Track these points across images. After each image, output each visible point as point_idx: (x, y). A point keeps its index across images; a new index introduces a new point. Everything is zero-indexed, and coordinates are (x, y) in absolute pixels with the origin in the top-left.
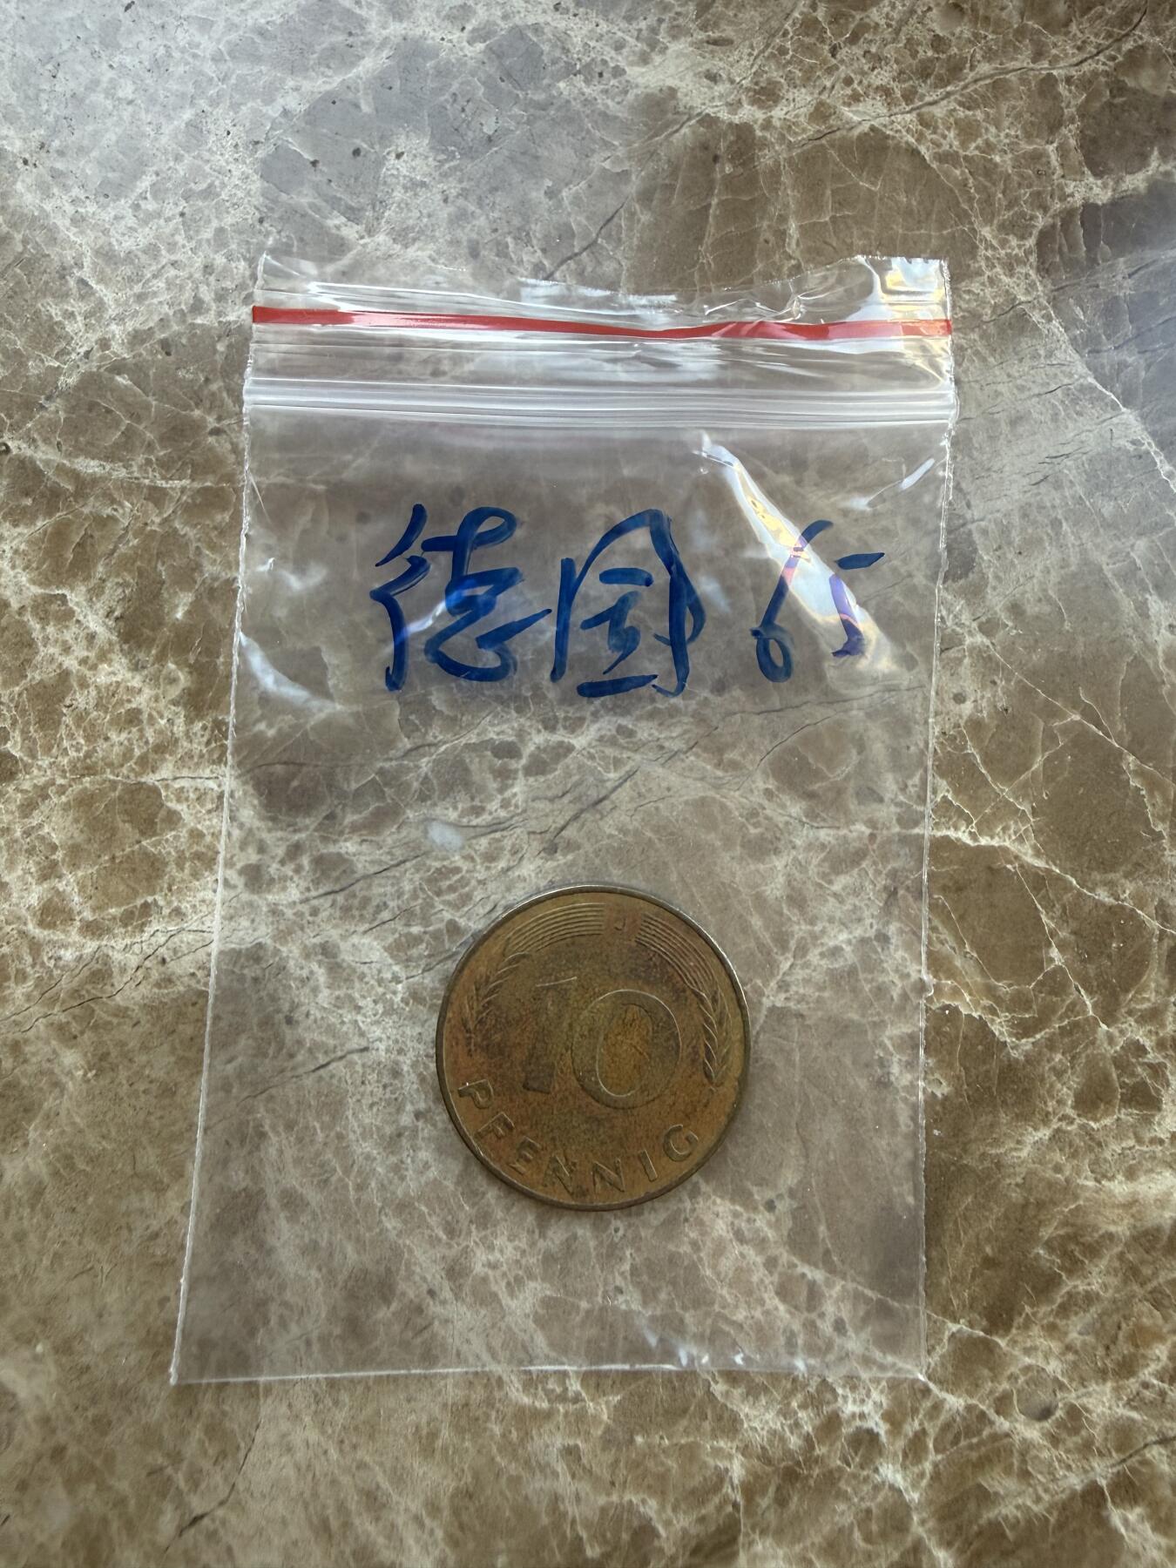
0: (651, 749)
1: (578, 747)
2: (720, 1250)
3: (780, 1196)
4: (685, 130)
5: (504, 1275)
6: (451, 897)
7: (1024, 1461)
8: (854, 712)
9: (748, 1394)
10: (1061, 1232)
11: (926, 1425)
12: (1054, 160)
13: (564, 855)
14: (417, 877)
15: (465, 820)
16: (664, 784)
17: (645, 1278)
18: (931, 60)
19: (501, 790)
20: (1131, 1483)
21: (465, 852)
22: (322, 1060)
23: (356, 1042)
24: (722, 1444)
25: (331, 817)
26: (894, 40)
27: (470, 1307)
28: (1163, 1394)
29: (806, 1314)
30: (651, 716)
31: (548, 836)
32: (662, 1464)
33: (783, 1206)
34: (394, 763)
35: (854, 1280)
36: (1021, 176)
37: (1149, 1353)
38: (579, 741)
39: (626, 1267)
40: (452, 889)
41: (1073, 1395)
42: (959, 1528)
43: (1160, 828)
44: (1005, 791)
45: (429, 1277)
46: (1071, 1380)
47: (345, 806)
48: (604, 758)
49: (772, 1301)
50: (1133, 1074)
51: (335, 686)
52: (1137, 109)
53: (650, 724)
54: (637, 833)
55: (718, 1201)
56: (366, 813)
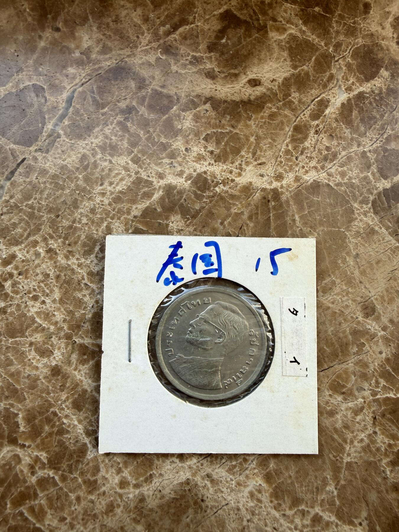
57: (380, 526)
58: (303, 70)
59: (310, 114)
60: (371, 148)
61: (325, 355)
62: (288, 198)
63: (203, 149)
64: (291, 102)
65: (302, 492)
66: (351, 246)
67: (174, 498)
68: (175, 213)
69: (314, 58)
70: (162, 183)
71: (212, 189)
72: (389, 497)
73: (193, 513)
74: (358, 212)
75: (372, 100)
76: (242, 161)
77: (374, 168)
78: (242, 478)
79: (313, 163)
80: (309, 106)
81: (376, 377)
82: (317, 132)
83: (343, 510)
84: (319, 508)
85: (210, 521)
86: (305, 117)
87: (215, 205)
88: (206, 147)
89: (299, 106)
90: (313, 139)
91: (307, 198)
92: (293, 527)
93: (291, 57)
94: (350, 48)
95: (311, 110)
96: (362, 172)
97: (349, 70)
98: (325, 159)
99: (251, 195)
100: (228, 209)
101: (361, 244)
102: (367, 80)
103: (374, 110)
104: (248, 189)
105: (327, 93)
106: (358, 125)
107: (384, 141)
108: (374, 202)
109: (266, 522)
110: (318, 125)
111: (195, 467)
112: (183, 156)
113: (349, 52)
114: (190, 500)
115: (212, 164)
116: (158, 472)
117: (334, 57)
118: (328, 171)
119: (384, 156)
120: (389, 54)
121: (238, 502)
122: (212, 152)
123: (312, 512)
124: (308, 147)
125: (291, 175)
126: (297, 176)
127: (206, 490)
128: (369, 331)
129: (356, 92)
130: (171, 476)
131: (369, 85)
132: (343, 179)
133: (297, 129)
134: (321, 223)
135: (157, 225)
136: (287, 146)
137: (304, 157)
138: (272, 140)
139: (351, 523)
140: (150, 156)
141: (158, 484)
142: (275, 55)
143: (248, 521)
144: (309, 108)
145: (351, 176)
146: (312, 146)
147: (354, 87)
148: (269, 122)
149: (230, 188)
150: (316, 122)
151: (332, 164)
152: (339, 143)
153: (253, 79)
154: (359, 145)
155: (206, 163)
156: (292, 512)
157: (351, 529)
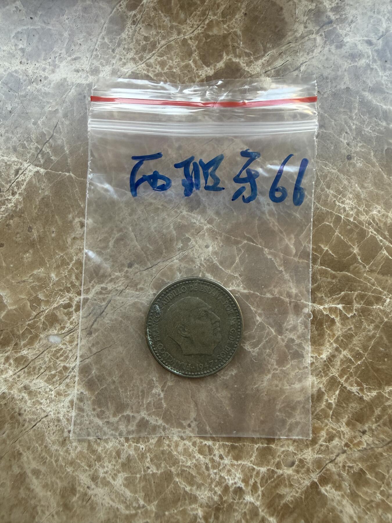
0: (114, 291)
1: (90, 298)
2: (177, 445)
3: (192, 422)
4: (72, 91)
5: (110, 474)
6: (62, 358)
7: (290, 482)
8: (175, 261)
9: (198, 488)
10: (283, 405)
11: (256, 480)
12: (193, 65)
13: (95, 334)
14: (49, 356)
15: (60, 332)
16: (121, 302)
17: (155, 461)
18: (145, 45)
19: (69, 319)
20: (325, 478)
21: (63, 343)
22: (34, 424)
23: (43, 415)
24: (193, 506)
25: (16, 344)
26: (132, 42)
27: (102, 488)
28: (327, 446)
29: (209, 457)
30: (111, 281)
31: (88, 329)
32: (176, 519)
33: (193, 425)
34: (32, 321)
35: (222, 441)
36: (183, 73)
37: (320, 435)
38: (90, 296)
39: (149, 459)
40: (61, 356)
41: (300, 456)
42: (275, 509)
43: (281, 268)
44: (229, 271)
45: (86, 483)
46: (298, 451)
47: (20, 339)
48: (100, 299)
49: (198, 456)
50: (293, 349)
51: (7, 302)
52: (215, 41)
53: (111, 284)
54: (116, 320)
55: (173, 429)
56: (27, 340)
57: (210, 427)
60: (192, 36)
61: (149, 254)
63: (13, 48)
65: (126, 397)
72: (219, 395)
73: (10, 428)
76: (55, 57)
77: (196, 56)
78: (62, 387)
79: (131, 55)
81: (203, 272)
82: (134, 23)
83: (170, 412)
84: (145, 412)
85: (29, 435)
87: (27, 105)
90: (130, 30)
92: (117, 434)
96: (183, 60)
98: (144, 49)
99: (66, 91)
100: (42, 108)
104: (62, 86)
106: (178, 13)
107: (206, 27)
109: (88, 431)
110: (135, 16)
111: (11, 379)
114: (7, 415)
115: (24, 63)
118: (147, 61)
119: (206, 42)
121: (58, 413)
123: (138, 418)
124: (125, 38)
125: (108, 69)
126: (114, 69)
127: (23, 403)
128: (194, 225)
132: (163, 69)
133: (113, 21)
136: (103, 38)
137: (121, 49)
138: (87, 33)
139: (180, 425)
143: (69, 432)
145: (172, 65)
146: (129, 38)
149: (43, 86)
150: (133, 12)
151: (151, 54)
152: (158, 33)
154: (179, 34)
155: (18, 62)
156: (116, 419)
157: (179, 432)
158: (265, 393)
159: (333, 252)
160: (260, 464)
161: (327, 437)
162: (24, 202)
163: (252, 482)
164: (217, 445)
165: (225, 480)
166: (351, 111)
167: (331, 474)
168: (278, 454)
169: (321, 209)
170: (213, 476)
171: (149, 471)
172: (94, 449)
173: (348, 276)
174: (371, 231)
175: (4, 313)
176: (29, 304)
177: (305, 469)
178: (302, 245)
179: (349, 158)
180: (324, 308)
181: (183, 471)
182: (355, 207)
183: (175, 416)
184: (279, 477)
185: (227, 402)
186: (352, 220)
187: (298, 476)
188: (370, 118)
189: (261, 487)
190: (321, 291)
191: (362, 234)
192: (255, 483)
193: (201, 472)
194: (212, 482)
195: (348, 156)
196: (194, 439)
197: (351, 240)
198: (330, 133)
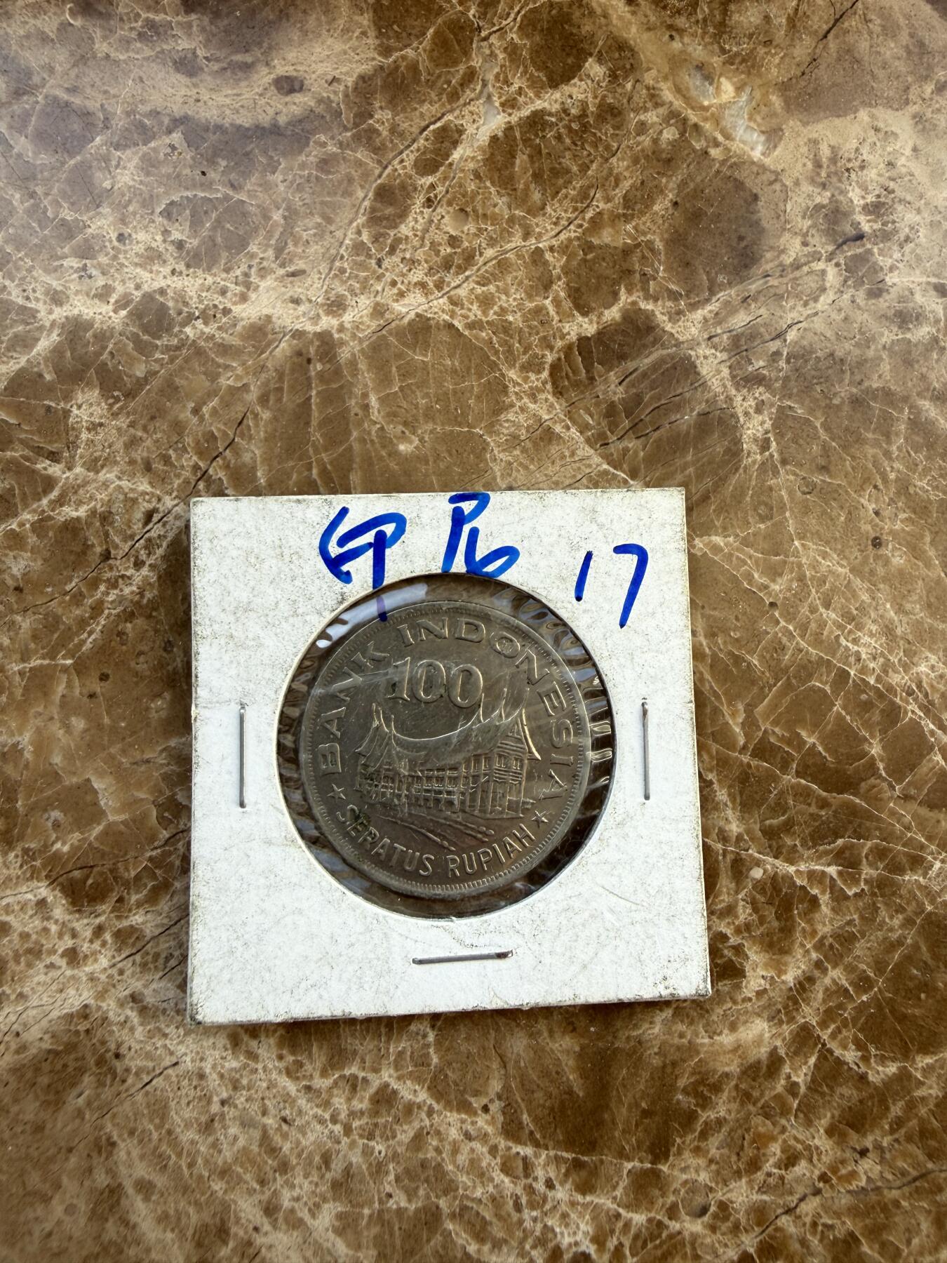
57: (530, 1114)
58: (404, 58)
59: (416, 161)
60: (554, 242)
62: (353, 355)
63: (159, 238)
64: (373, 131)
65: (353, 1035)
66: (497, 469)
67: (49, 1051)
68: (87, 384)
69: (431, 31)
70: (59, 313)
71: (176, 329)
72: (555, 1046)
73: (94, 1085)
74: (517, 389)
75: (562, 130)
76: (250, 267)
77: (559, 288)
79: (417, 275)
80: (414, 141)
82: (429, 202)
83: (446, 1076)
84: (392, 1071)
85: (133, 1104)
86: (405, 167)
87: (181, 368)
88: (166, 232)
89: (392, 141)
90: (420, 218)
91: (399, 356)
92: (327, 1116)
93: (379, 29)
94: (516, 10)
95: (418, 150)
96: (530, 297)
97: (511, 61)
98: (447, 265)
99: (268, 345)
100: (214, 377)
101: (521, 464)
102: (554, 83)
103: (568, 154)
104: (260, 333)
105: (457, 112)
106: (527, 189)
107: (586, 225)
108: (555, 368)
109: (264, 1105)
110: (432, 187)
111: (103, 977)
112: (112, 252)
113: (515, 19)
114: (88, 1055)
115: (181, 273)
116: (14, 991)
117: (479, 29)
118: (452, 293)
119: (585, 261)
120: (607, 25)
121: (202, 1059)
122: (180, 245)
123: (376, 1084)
124: (407, 237)
125: (365, 302)
126: (377, 304)
127: (126, 1031)
129: (525, 112)
130: (45, 999)
131: (557, 95)
132: (485, 313)
133: (384, 194)
134: (429, 415)
135: (42, 411)
136: (359, 233)
137: (396, 259)
138: (323, 218)
139: (464, 1107)
140: (35, 251)
141: (13, 1018)
142: (341, 23)
143: (223, 1103)
144: (415, 145)
145: (505, 305)
146: (416, 235)
147: (521, 99)
148: (317, 178)
149: (219, 328)
150: (430, 179)
151: (460, 277)
152: (480, 230)
153: (287, 77)
154: (526, 236)
155: (166, 270)
156: (328, 1082)
157: (463, 1121)
158: (656, 1050)
159: (825, 749)
160: (631, 1206)
161: (784, 1157)
162: (160, 585)
163: (612, 1243)
164: (544, 1157)
165: (556, 1235)
166: (889, 442)
167: (786, 1237)
168: (676, 1185)
169: (807, 652)
170: (528, 1224)
171: (391, 1204)
172: (274, 1144)
173: (855, 805)
174: (912, 710)
175: (97, 830)
176: (155, 813)
177: (729, 1224)
178: (758, 728)
179: (877, 543)
180: (798, 871)
181: (464, 1209)
182: (882, 654)
183: (456, 1084)
184: (671, 1237)
185: (571, 1063)
186: (872, 682)
187: (714, 1237)
188: (928, 458)
189: (633, 1255)
190: (794, 833)
191: (893, 713)
192: (619, 1248)
193: (503, 1213)
194: (525, 1238)
195: (876, 538)
196: (493, 1141)
197: (868, 725)
198: (839, 485)
